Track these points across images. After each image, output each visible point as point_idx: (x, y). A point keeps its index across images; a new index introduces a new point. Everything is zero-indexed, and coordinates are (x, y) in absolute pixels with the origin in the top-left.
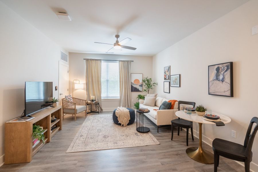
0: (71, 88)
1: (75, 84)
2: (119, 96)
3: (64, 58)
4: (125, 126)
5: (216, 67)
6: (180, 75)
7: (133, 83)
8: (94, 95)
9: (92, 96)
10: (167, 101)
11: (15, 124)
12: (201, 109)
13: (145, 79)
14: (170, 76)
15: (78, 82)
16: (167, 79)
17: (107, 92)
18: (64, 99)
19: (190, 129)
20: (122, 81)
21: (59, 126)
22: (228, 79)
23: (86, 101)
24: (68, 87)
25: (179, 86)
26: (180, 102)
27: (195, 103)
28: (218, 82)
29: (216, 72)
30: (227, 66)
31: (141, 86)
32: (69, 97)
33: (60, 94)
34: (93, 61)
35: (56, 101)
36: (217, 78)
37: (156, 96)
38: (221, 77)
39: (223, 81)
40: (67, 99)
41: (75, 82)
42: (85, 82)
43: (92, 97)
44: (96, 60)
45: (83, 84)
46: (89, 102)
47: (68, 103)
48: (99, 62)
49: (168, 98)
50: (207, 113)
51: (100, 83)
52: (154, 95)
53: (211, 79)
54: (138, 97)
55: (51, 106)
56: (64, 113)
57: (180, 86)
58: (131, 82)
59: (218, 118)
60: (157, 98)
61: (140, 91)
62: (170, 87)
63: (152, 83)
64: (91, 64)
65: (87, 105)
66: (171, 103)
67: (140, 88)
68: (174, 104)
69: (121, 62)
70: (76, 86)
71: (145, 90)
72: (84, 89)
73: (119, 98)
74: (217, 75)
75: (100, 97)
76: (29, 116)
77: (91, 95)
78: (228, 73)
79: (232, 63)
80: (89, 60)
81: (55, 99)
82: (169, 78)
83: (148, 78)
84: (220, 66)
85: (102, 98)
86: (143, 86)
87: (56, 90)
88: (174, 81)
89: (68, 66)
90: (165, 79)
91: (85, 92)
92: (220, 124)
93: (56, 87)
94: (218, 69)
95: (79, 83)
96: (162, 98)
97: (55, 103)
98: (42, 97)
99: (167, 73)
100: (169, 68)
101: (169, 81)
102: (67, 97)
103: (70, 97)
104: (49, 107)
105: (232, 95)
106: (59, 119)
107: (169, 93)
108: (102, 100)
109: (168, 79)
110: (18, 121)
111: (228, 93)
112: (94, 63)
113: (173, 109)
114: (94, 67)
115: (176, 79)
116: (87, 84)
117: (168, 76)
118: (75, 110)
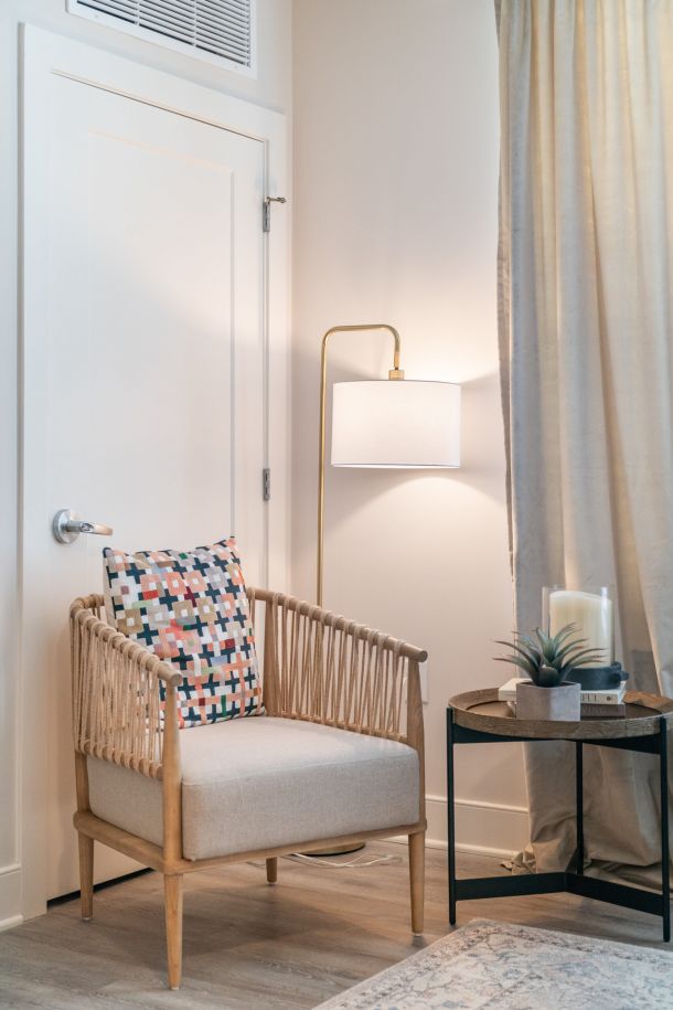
23: (417, 658)
40: (130, 601)
102: (135, 572)
118: (172, 783)
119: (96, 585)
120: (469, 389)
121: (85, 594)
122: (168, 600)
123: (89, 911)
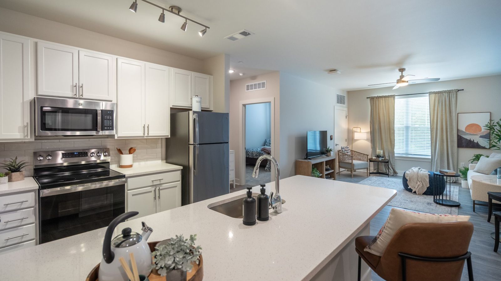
0: (350, 138)
1: (355, 133)
2: (430, 154)
3: (340, 100)
7: (462, 131)
8: (382, 148)
9: (379, 150)
11: (302, 162)
15: (358, 130)
17: (407, 145)
18: (340, 150)
20: (435, 127)
21: (333, 177)
23: (368, 155)
24: (346, 137)
31: (487, 136)
32: (345, 149)
33: (336, 145)
34: (381, 100)
35: (331, 150)
40: (344, 151)
41: (355, 129)
42: (369, 130)
43: (379, 152)
44: (385, 97)
45: (366, 133)
46: (374, 158)
47: (345, 156)
48: (391, 99)
51: (392, 131)
54: (473, 159)
55: (325, 155)
56: (340, 167)
58: (458, 130)
61: (484, 148)
64: (378, 103)
65: (370, 161)
69: (433, 96)
70: (357, 136)
71: (494, 146)
72: (367, 140)
73: (430, 157)
75: (393, 153)
76: (309, 158)
77: (377, 149)
80: (375, 99)
81: (329, 149)
85: (396, 155)
87: (331, 139)
89: (346, 109)
91: (368, 144)
93: (331, 136)
95: (360, 132)
97: (330, 152)
98: (318, 148)
102: (344, 148)
103: (347, 149)
104: (324, 156)
106: (333, 169)
108: (396, 158)
110: (303, 160)
112: (382, 101)
114: (383, 108)
116: (372, 133)
118: (352, 164)
119: (340, 149)
120: (367, 133)
121: (339, 150)
122: (346, 150)
123: (339, 174)
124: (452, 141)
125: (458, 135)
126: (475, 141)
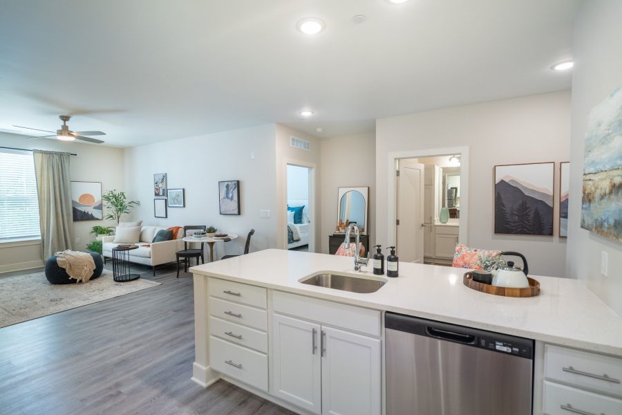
2: (40, 234)
4: (87, 282)
5: (226, 183)
6: (184, 190)
7: (76, 202)
10: (165, 229)
12: (212, 230)
13: (111, 195)
14: (167, 190)
16: (161, 194)
19: (200, 257)
20: (46, 197)
22: (236, 198)
25: (182, 205)
26: (186, 228)
27: (205, 227)
28: (227, 200)
29: (225, 189)
30: (235, 184)
31: (100, 207)
36: (227, 197)
37: (140, 224)
38: (230, 195)
39: (232, 199)
49: (166, 225)
50: (217, 233)
52: (135, 223)
53: (222, 197)
54: (92, 232)
57: (184, 206)
58: (73, 201)
59: (226, 235)
60: (143, 229)
61: (98, 219)
62: (168, 208)
63: (126, 202)
66: (172, 231)
67: (96, 214)
68: (177, 232)
69: (40, 155)
71: (111, 216)
74: (227, 193)
78: (236, 191)
79: (238, 182)
82: (165, 193)
83: (116, 193)
84: (229, 183)
86: (105, 209)
88: (174, 199)
90: (157, 195)
92: (228, 240)
94: (227, 186)
96: (154, 227)
99: (160, 185)
100: (165, 177)
101: (165, 198)
105: (239, 213)
107: (166, 217)
109: (163, 195)
111: (236, 212)
113: (176, 239)
115: (178, 196)
117: (163, 190)
124: (68, 215)
125: (73, 208)
126: (90, 213)
